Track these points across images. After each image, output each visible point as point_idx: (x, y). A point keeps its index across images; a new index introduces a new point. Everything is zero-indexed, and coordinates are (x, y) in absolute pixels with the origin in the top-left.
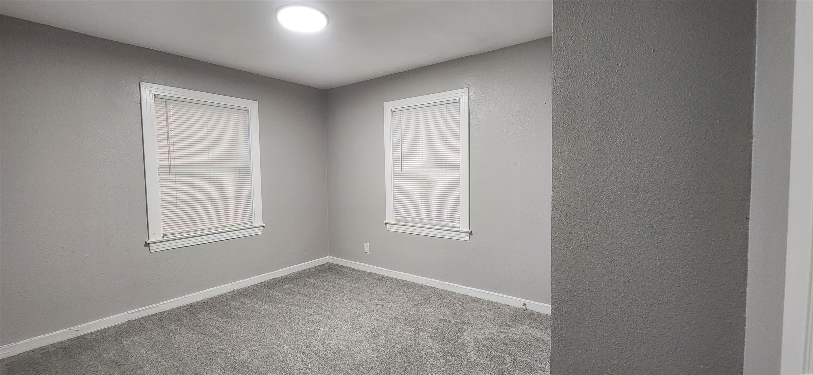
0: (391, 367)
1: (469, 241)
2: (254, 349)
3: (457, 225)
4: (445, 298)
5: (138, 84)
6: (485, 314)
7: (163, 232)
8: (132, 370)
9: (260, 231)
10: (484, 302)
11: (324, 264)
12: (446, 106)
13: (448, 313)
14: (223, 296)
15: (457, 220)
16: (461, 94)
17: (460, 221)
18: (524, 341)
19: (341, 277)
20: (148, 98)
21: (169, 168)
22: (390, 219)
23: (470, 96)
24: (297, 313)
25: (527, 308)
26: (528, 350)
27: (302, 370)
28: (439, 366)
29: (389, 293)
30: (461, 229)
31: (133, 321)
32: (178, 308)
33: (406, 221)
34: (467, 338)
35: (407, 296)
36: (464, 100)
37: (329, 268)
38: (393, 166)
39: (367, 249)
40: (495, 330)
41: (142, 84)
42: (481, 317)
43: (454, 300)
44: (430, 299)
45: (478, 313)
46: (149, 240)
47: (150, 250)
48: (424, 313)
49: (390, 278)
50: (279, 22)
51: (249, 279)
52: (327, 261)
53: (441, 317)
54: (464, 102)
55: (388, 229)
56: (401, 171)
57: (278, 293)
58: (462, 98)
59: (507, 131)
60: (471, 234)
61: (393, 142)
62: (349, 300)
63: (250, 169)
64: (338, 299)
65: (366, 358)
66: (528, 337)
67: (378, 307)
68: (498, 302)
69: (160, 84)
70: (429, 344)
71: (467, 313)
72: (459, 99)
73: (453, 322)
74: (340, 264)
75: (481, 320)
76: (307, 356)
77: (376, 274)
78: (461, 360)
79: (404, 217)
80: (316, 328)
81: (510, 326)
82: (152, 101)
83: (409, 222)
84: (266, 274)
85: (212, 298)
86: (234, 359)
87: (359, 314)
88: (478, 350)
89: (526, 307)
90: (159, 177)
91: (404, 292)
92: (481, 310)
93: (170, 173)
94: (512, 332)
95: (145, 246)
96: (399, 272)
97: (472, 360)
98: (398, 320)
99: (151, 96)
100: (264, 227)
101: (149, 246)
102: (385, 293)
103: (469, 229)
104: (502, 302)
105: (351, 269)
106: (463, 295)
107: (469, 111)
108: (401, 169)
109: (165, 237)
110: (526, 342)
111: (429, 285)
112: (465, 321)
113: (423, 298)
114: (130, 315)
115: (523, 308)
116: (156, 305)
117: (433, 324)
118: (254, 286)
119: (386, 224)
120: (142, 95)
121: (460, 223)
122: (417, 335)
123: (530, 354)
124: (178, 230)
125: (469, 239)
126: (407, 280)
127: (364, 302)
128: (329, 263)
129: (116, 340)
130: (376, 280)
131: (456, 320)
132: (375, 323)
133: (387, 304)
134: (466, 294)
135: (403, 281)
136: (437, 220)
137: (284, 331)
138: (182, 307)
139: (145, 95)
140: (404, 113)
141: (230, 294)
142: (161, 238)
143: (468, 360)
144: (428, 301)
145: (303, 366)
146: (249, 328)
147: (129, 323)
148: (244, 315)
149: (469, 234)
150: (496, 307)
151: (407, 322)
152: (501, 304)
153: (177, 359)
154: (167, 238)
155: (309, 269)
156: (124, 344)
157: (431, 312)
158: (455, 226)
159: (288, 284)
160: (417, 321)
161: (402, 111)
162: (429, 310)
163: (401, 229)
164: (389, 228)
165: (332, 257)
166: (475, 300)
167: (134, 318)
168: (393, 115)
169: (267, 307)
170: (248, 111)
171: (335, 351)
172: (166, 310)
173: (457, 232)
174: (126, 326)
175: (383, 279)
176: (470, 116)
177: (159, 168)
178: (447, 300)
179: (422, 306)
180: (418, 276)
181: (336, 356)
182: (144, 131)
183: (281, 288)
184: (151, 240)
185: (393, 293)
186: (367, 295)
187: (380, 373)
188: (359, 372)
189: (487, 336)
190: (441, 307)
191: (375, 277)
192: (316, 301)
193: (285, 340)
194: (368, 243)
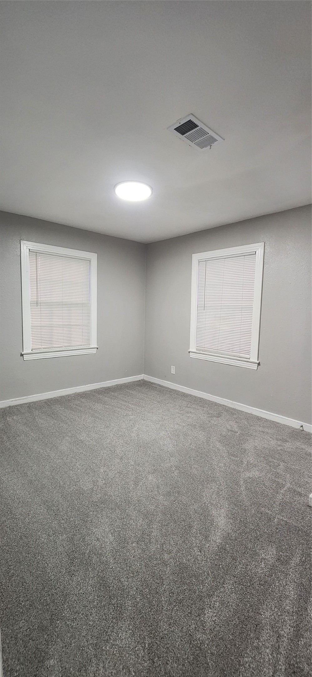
0: (187, 458)
1: (257, 370)
2: (90, 434)
3: (248, 356)
4: (233, 414)
5: (19, 242)
6: (266, 430)
7: (32, 347)
8: (14, 437)
9: (94, 351)
10: (267, 420)
11: (139, 380)
12: (244, 257)
13: (235, 426)
14: (68, 396)
15: (248, 352)
16: (257, 248)
17: (250, 353)
18: (297, 454)
19: (152, 391)
20: (25, 251)
21: (37, 302)
22: (192, 349)
23: (265, 249)
24: (120, 413)
25: (304, 430)
26: (300, 461)
27: (123, 451)
28: (224, 462)
29: (189, 406)
30: (251, 360)
31: (13, 406)
32: (40, 401)
33: (205, 351)
34: (249, 445)
35: (203, 410)
36: (260, 252)
37: (143, 384)
38: (198, 306)
39: (173, 371)
40: (273, 443)
41: (22, 242)
42: (262, 431)
43: (241, 417)
44: (222, 414)
45: (261, 429)
46: (23, 352)
47: (24, 359)
48: (215, 424)
49: (191, 396)
50: (116, 195)
51: (86, 386)
52: (142, 378)
53: (229, 428)
54: (259, 255)
55: (191, 357)
56: (203, 310)
57: (106, 398)
58: (258, 251)
59: (296, 279)
60: (259, 364)
61: (198, 287)
62: (158, 408)
63: (90, 304)
64: (149, 407)
65: (169, 450)
66: (301, 452)
67: (179, 415)
68: (278, 422)
69: (32, 242)
70: (218, 446)
71: (251, 427)
72: (256, 252)
73: (239, 433)
74: (152, 381)
75: (262, 434)
76: (126, 443)
77: (179, 391)
78: (242, 460)
79: (204, 348)
80: (133, 425)
81: (287, 441)
82: (27, 254)
83: (208, 351)
84: (97, 384)
85: (62, 396)
86: (77, 438)
87: (165, 419)
88: (257, 455)
89: (303, 428)
90: (31, 309)
91: (201, 406)
92: (263, 427)
93: (37, 305)
94: (288, 446)
95: (21, 356)
96: (198, 391)
97: (251, 462)
98: (195, 426)
99: (27, 250)
100: (97, 348)
101: (23, 356)
102: (186, 406)
103: (258, 360)
104: (282, 423)
105: (160, 385)
106: (249, 413)
107: (264, 262)
108: (203, 309)
109: (33, 350)
110: (299, 455)
111: (221, 403)
112: (249, 433)
113: (215, 413)
114: (11, 402)
115: (299, 429)
116: (26, 397)
117: (222, 433)
118: (89, 391)
119: (189, 352)
120: (21, 250)
121: (250, 355)
122: (208, 439)
123: (301, 464)
124: (41, 347)
125: (257, 368)
126: (204, 398)
127: (169, 410)
128: (143, 380)
129: (3, 417)
130: (179, 395)
131: (241, 432)
132: (176, 426)
133: (187, 414)
134: (251, 413)
135: (201, 398)
136: (231, 351)
137: (110, 424)
138: (42, 400)
139: (23, 250)
140: (208, 263)
141: (73, 395)
142: (30, 351)
143: (248, 461)
144: (219, 415)
145: (123, 449)
146: (86, 419)
147: (10, 407)
148: (83, 410)
149: (257, 365)
150: (277, 426)
151: (202, 428)
152: (281, 424)
153: (41, 434)
154: (34, 351)
155: (129, 383)
156: (8, 420)
157: (221, 423)
158: (246, 357)
159: (113, 392)
160: (210, 429)
161: (207, 262)
162: (220, 422)
163: (202, 357)
164: (192, 355)
165: (145, 375)
166: (259, 419)
167: (13, 405)
168: (200, 264)
169: (98, 407)
170: (90, 261)
171: (146, 442)
172: (32, 401)
173: (247, 362)
174: (8, 409)
175: (184, 395)
176: (264, 266)
177: (30, 302)
178: (235, 416)
179: (214, 418)
180: (213, 395)
181: (147, 445)
182: (22, 275)
183: (108, 394)
184: (24, 352)
185: (191, 407)
186: (172, 406)
187: (179, 461)
188: (163, 458)
189: (266, 446)
190: (229, 421)
191: (178, 393)
192: (133, 406)
193: (111, 430)
194: (174, 367)
